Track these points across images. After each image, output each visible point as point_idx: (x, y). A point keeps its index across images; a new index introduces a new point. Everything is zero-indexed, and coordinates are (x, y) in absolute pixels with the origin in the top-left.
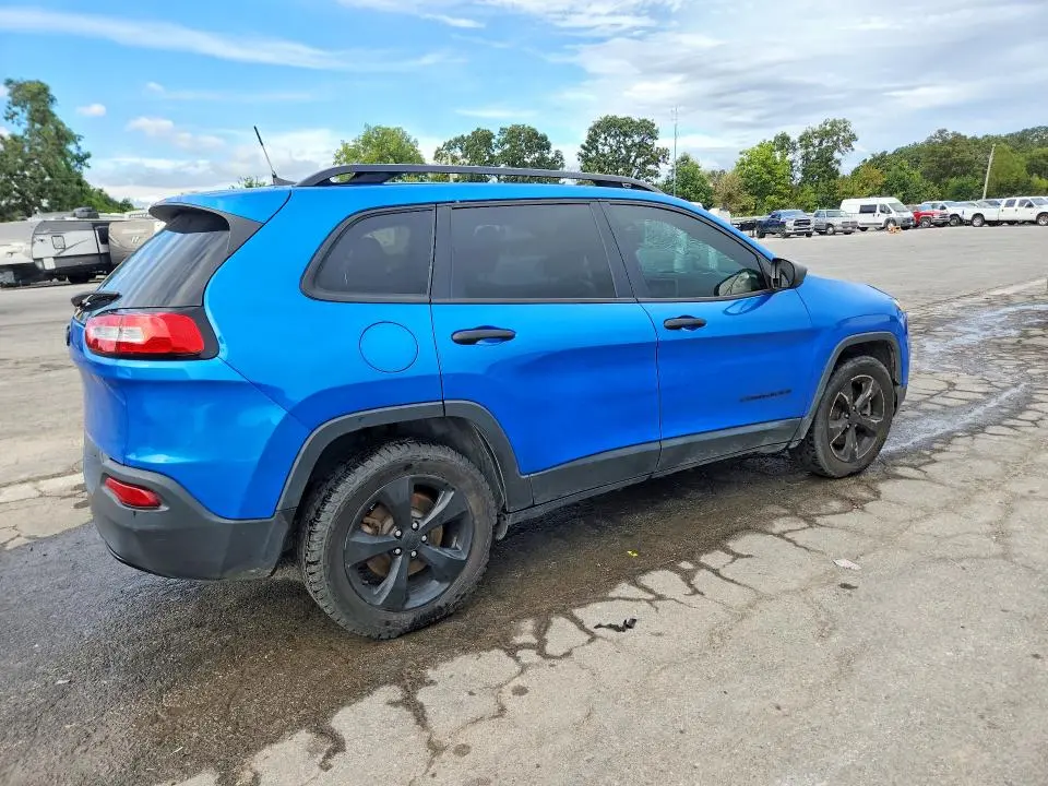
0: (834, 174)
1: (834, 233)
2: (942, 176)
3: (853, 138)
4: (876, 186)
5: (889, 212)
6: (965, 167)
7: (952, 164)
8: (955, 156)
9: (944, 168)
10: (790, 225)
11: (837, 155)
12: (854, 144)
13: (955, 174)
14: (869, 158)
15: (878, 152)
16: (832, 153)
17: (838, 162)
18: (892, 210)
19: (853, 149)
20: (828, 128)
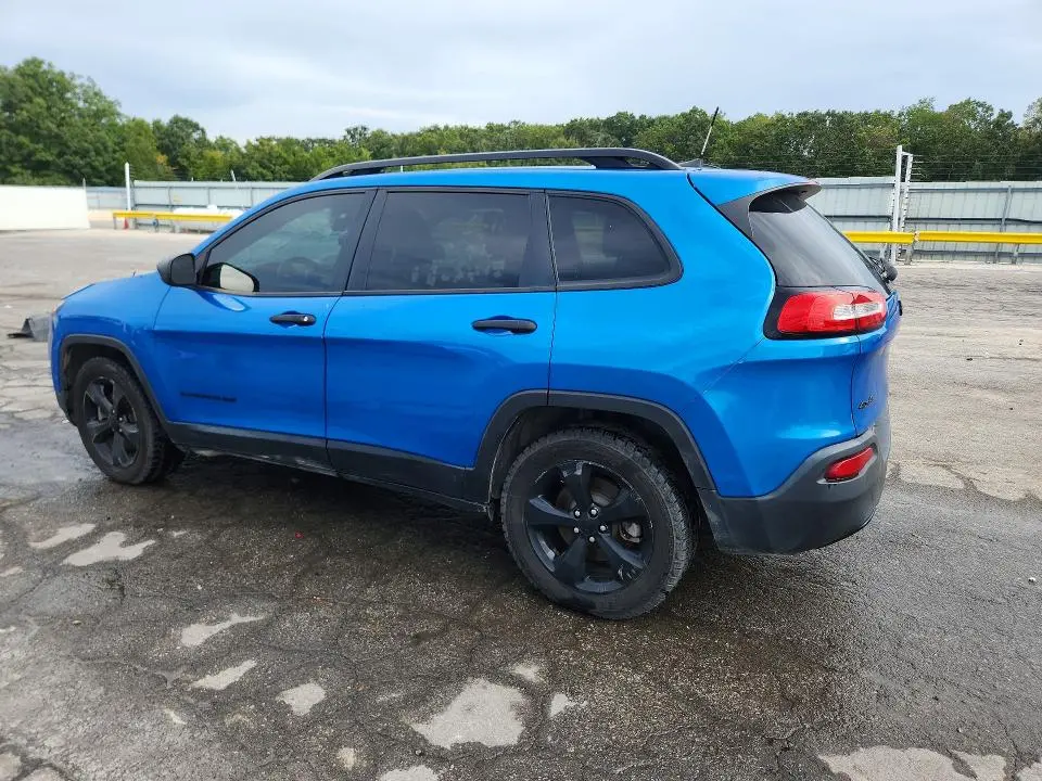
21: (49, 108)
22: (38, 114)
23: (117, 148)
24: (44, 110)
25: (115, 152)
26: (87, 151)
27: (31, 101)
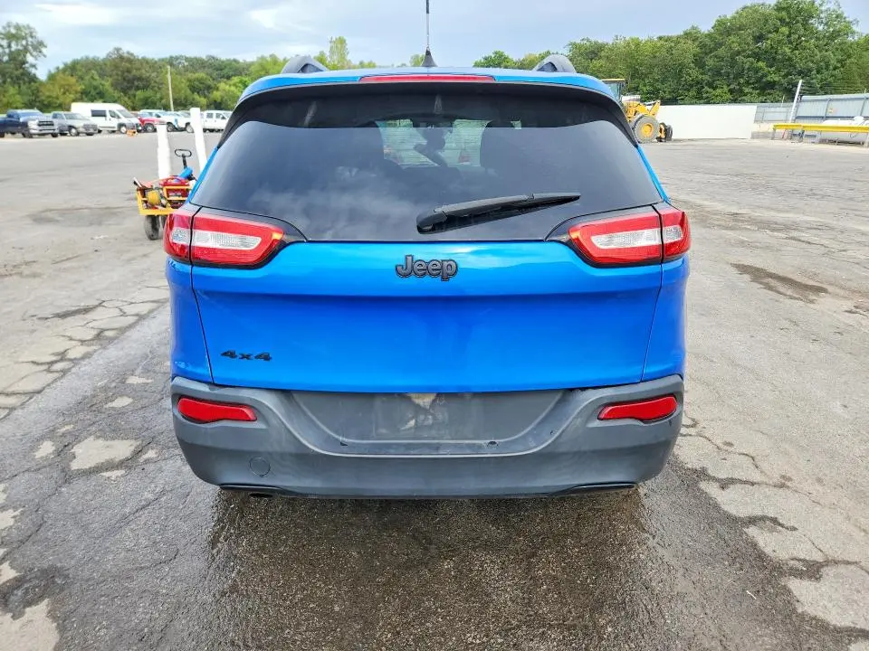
0: (33, 79)
1: (78, 134)
2: (130, 88)
3: (41, 44)
4: (76, 92)
5: (119, 117)
6: (145, 84)
7: (134, 80)
8: (134, 72)
9: (128, 81)
10: (33, 126)
11: (30, 59)
12: (44, 50)
13: (138, 88)
14: (61, 66)
15: (69, 61)
16: (25, 56)
17: (34, 66)
18: (120, 115)
19: (45, 56)
20: (13, 31)
21: (789, 36)
22: (779, 42)
23: (839, 65)
24: (785, 38)
25: (835, 68)
26: (810, 71)
27: (777, 31)
